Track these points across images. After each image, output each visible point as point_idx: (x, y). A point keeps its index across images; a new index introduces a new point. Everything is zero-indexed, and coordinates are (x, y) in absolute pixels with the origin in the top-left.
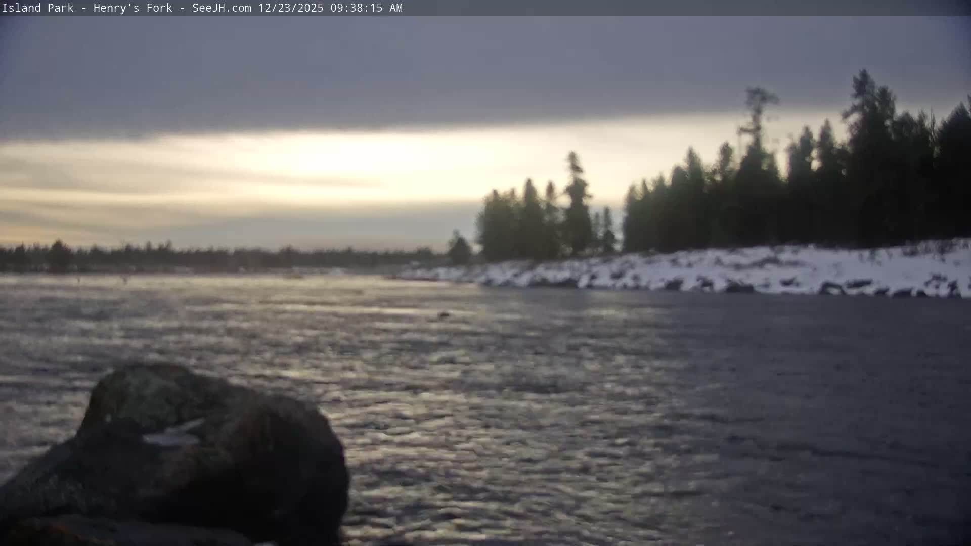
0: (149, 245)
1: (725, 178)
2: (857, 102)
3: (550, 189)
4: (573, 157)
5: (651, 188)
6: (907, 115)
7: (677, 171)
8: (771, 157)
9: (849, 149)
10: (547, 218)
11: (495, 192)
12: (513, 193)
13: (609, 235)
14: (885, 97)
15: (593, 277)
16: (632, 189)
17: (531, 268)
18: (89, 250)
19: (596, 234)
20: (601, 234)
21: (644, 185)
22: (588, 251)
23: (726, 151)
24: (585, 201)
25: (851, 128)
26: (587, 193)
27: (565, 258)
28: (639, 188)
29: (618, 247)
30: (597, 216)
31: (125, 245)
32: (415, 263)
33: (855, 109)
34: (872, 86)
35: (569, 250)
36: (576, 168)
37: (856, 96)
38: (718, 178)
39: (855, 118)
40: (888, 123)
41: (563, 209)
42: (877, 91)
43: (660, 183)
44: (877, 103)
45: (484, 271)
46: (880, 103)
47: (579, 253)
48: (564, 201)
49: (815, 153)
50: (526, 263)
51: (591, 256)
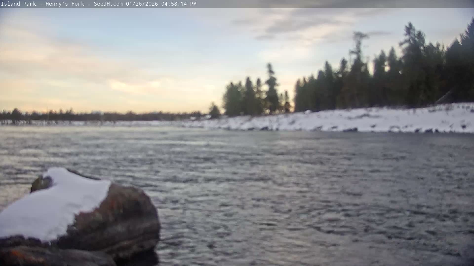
0: (61, 111)
1: (343, 75)
2: (407, 37)
3: (259, 81)
4: (269, 66)
5: (307, 80)
6: (431, 44)
7: (320, 73)
8: (366, 65)
9: (403, 61)
10: (257, 96)
11: (232, 84)
12: (240, 84)
13: (287, 104)
14: (420, 35)
15: (279, 125)
16: (298, 82)
17: (250, 120)
18: (31, 114)
19: (281, 104)
20: (283, 103)
21: (304, 79)
22: (277, 112)
23: (344, 63)
24: (276, 87)
25: (404, 51)
26: (276, 83)
27: (266, 115)
28: (302, 80)
29: (292, 110)
30: (282, 95)
31: (49, 111)
32: (193, 118)
33: (406, 41)
34: (414, 30)
35: (268, 111)
36: (271, 72)
37: (406, 35)
38: (340, 76)
39: (406, 45)
40: (422, 48)
41: (265, 91)
42: (416, 33)
43: (312, 79)
44: (416, 39)
45: (227, 122)
46: (418, 38)
47: (273, 113)
48: (265, 88)
49: (386, 63)
50: (247, 117)
51: (279, 114)
